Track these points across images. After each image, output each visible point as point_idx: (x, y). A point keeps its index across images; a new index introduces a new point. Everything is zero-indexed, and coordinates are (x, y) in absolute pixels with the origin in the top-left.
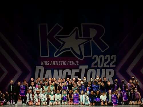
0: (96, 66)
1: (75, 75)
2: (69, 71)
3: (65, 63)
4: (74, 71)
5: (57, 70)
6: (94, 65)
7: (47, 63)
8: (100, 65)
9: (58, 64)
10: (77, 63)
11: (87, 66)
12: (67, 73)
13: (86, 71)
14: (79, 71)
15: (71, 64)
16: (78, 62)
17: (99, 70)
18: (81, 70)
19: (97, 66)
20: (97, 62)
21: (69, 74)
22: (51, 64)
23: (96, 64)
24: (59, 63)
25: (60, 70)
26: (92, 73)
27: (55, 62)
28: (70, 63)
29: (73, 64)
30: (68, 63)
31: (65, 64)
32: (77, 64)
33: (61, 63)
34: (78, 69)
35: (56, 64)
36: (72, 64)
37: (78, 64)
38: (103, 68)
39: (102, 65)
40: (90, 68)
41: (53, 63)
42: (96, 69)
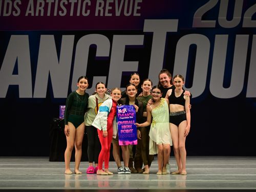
0: (211, 24)
1: (127, 58)
2: (100, 41)
3: (87, 7)
4: (122, 41)
5: (52, 36)
6: (204, 17)
7: (13, 9)
8: (230, 17)
9: (55, 14)
10: (137, 8)
11: (176, 21)
12: (93, 48)
13: (172, 41)
14: (141, 43)
15: (110, 11)
16: (139, 4)
17: (222, 41)
18: (149, 37)
19: (217, 23)
20: (217, 7)
21: (100, 53)
22: (28, 12)
23: (212, 14)
24: (59, 9)
25: (64, 37)
26: (193, 49)
27: (47, 4)
28: (108, 8)
29: (118, 14)
30: (98, 8)
31: (84, 14)
32: (135, 14)
33: (68, 6)
34: (140, 32)
35: (49, 14)
36: (112, 11)
37: (138, 11)
38: (240, 30)
39: (237, 17)
40: (186, 28)
41: (38, 8)
42: (210, 34)
